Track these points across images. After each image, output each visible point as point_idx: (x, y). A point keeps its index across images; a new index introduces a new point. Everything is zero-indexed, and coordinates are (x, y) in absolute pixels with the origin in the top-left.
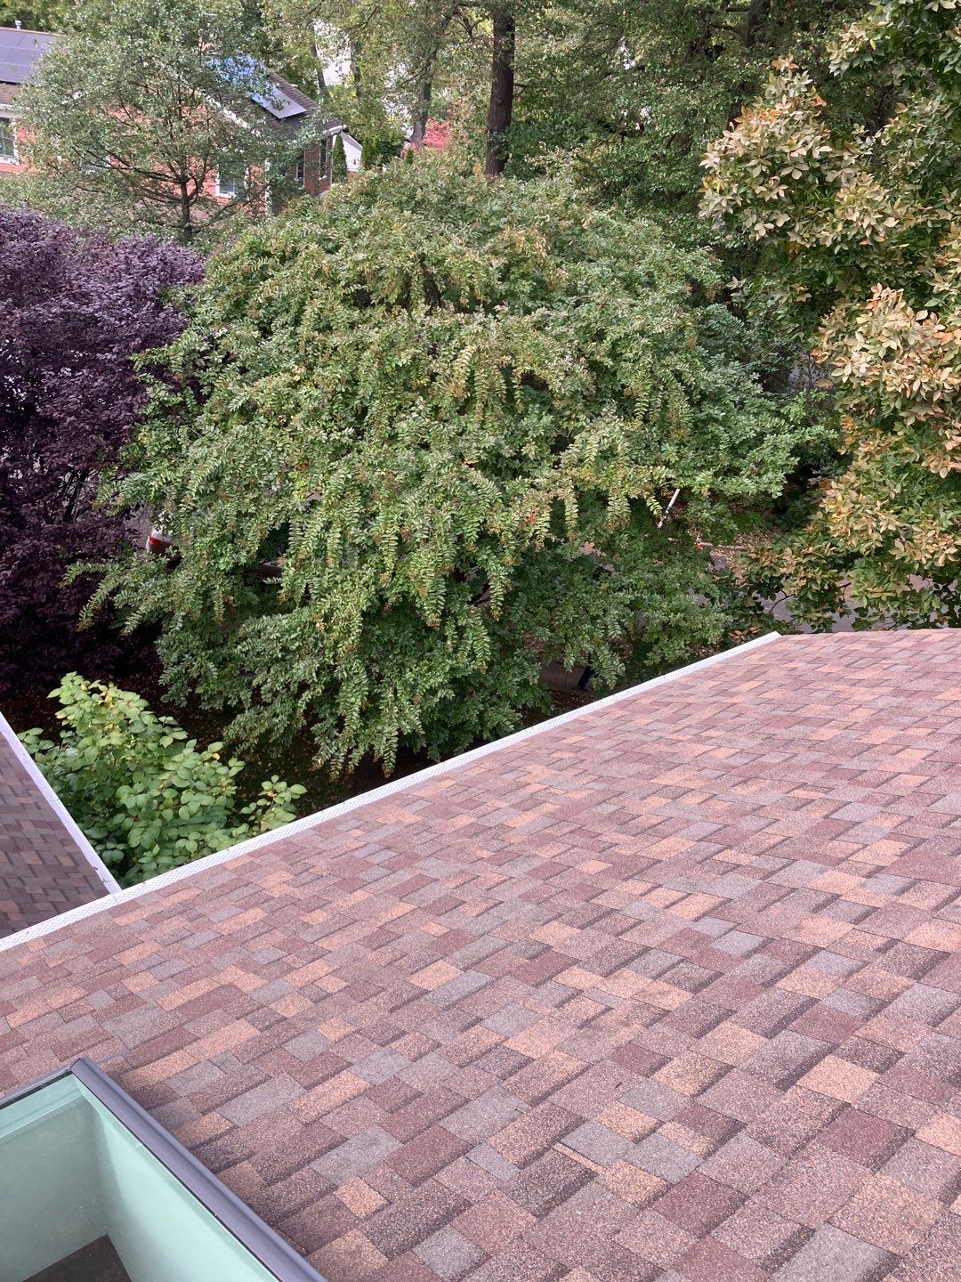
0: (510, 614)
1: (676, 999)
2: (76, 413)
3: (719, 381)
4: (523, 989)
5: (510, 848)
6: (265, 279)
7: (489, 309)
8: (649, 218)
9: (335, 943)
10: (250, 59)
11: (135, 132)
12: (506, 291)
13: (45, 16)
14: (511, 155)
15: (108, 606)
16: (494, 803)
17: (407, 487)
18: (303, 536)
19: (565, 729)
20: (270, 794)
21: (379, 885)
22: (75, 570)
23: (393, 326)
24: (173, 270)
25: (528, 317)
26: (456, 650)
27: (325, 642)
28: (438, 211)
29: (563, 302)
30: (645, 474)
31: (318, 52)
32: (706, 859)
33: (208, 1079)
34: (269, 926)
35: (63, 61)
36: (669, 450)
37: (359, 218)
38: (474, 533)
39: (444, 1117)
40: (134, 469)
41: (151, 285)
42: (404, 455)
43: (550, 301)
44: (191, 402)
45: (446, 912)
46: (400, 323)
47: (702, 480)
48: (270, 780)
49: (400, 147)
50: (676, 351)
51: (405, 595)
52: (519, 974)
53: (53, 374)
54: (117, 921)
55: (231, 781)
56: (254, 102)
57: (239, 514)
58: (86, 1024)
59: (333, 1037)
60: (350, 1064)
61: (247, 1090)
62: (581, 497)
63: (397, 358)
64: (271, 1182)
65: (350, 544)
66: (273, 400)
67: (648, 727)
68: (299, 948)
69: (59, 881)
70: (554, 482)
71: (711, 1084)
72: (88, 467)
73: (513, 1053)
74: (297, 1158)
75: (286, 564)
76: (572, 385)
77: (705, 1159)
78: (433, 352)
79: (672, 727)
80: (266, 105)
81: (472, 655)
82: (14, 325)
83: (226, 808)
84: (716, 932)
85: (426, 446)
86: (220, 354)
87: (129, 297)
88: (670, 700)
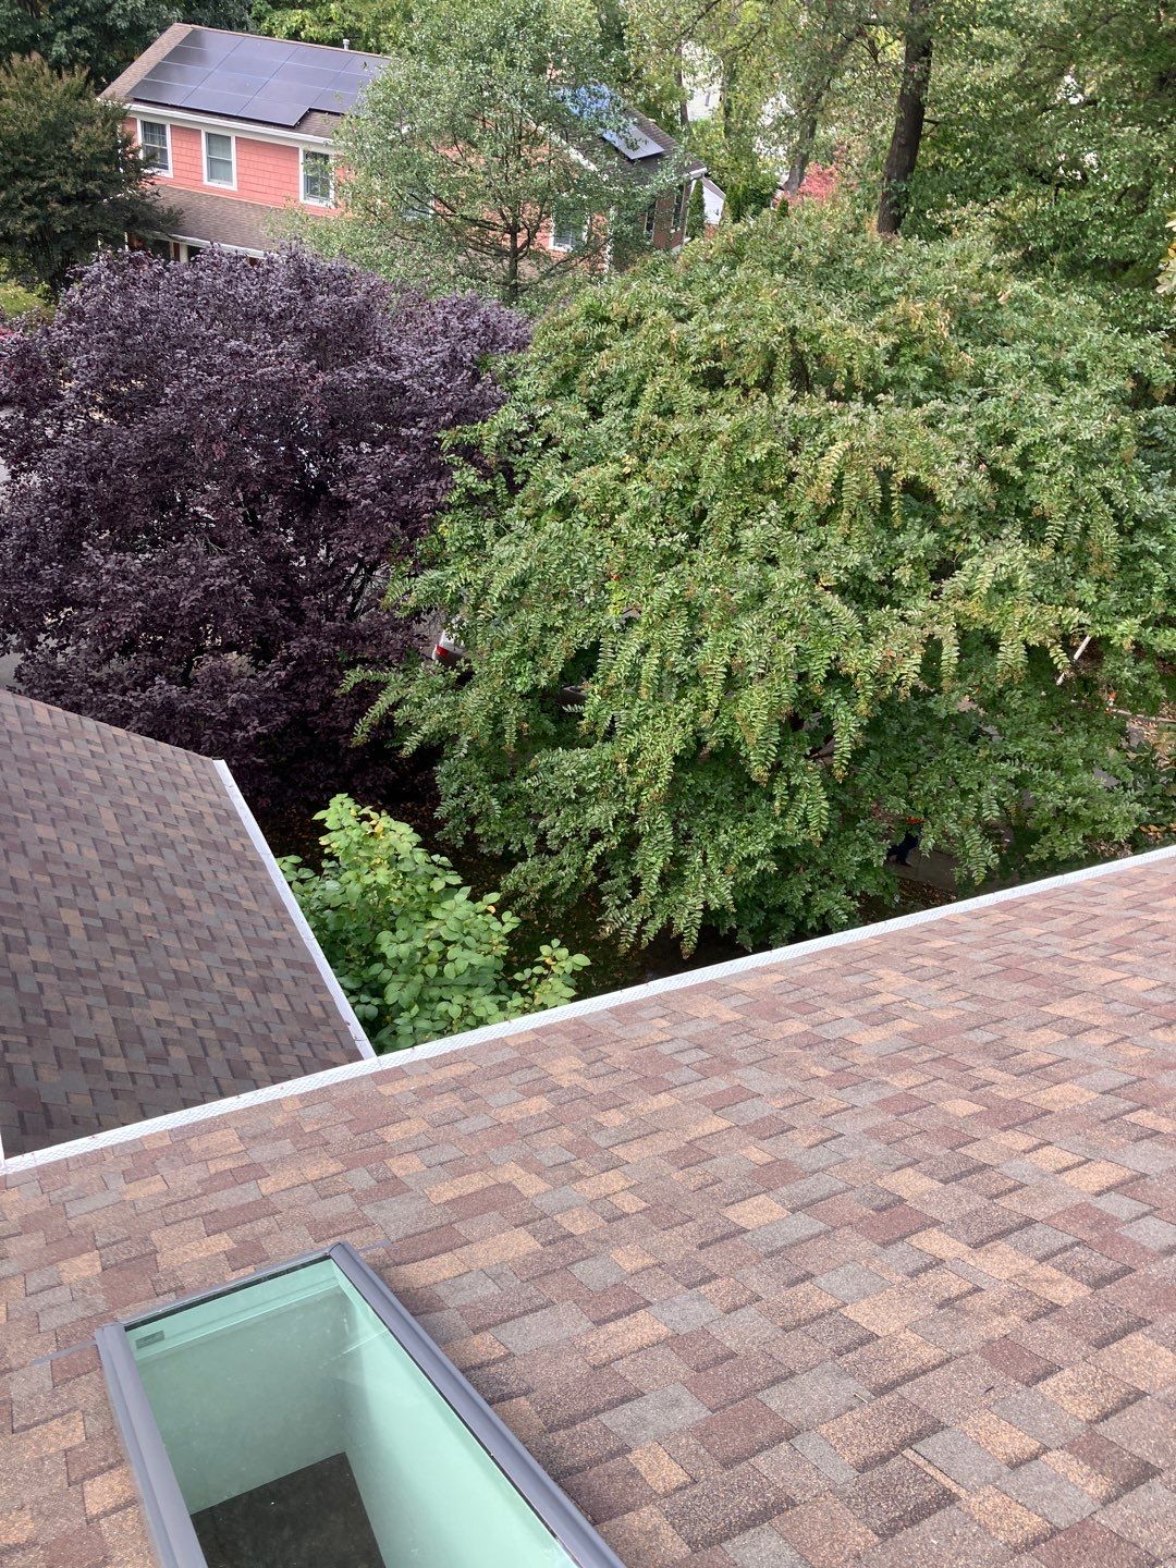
0: (856, 775)
1: (1068, 1292)
2: (373, 497)
3: (1161, 505)
4: (866, 1246)
5: (853, 1070)
6: (600, 349)
7: (869, 398)
8: (1082, 293)
9: (632, 1153)
10: (605, 89)
11: (466, 174)
12: (893, 377)
13: (377, 35)
14: (912, 210)
15: (387, 722)
16: (833, 1010)
17: (744, 609)
18: (615, 659)
19: (929, 929)
20: (548, 961)
21: (689, 1089)
22: (354, 676)
23: (748, 414)
24: (496, 334)
25: (917, 411)
26: (784, 814)
27: (627, 785)
28: (818, 276)
29: (964, 394)
30: (1051, 616)
31: (684, 81)
32: (1113, 1118)
33: (481, 1292)
34: (555, 1121)
35: (394, 89)
36: (1086, 589)
37: (720, 281)
38: (823, 671)
39: (763, 1389)
40: (431, 566)
41: (469, 350)
42: (747, 570)
43: (947, 392)
44: (501, 491)
45: (771, 1136)
46: (758, 409)
47: (1125, 631)
48: (550, 945)
49: (771, 195)
50: (1107, 464)
51: (728, 740)
52: (863, 1227)
53: (351, 448)
54: (381, 1089)
55: (502, 939)
56: (604, 140)
57: (544, 627)
58: (342, 1205)
59: (629, 1267)
60: (648, 1304)
61: (525, 1313)
62: (963, 636)
63: (749, 452)
64: (552, 1429)
65: (669, 673)
66: (597, 495)
67: (1039, 940)
68: (590, 1153)
69: (307, 1033)
70: (931, 617)
71: (1115, 1411)
72: (379, 559)
73: (851, 1323)
74: (582, 1405)
75: (592, 691)
76: (966, 497)
77: (1104, 1504)
78: (795, 448)
79: (1071, 944)
80: (619, 143)
81: (805, 822)
82: (315, 391)
83: (496, 972)
84: (1124, 1215)
85: (772, 561)
86: (540, 436)
87: (444, 364)
88: (1070, 907)
